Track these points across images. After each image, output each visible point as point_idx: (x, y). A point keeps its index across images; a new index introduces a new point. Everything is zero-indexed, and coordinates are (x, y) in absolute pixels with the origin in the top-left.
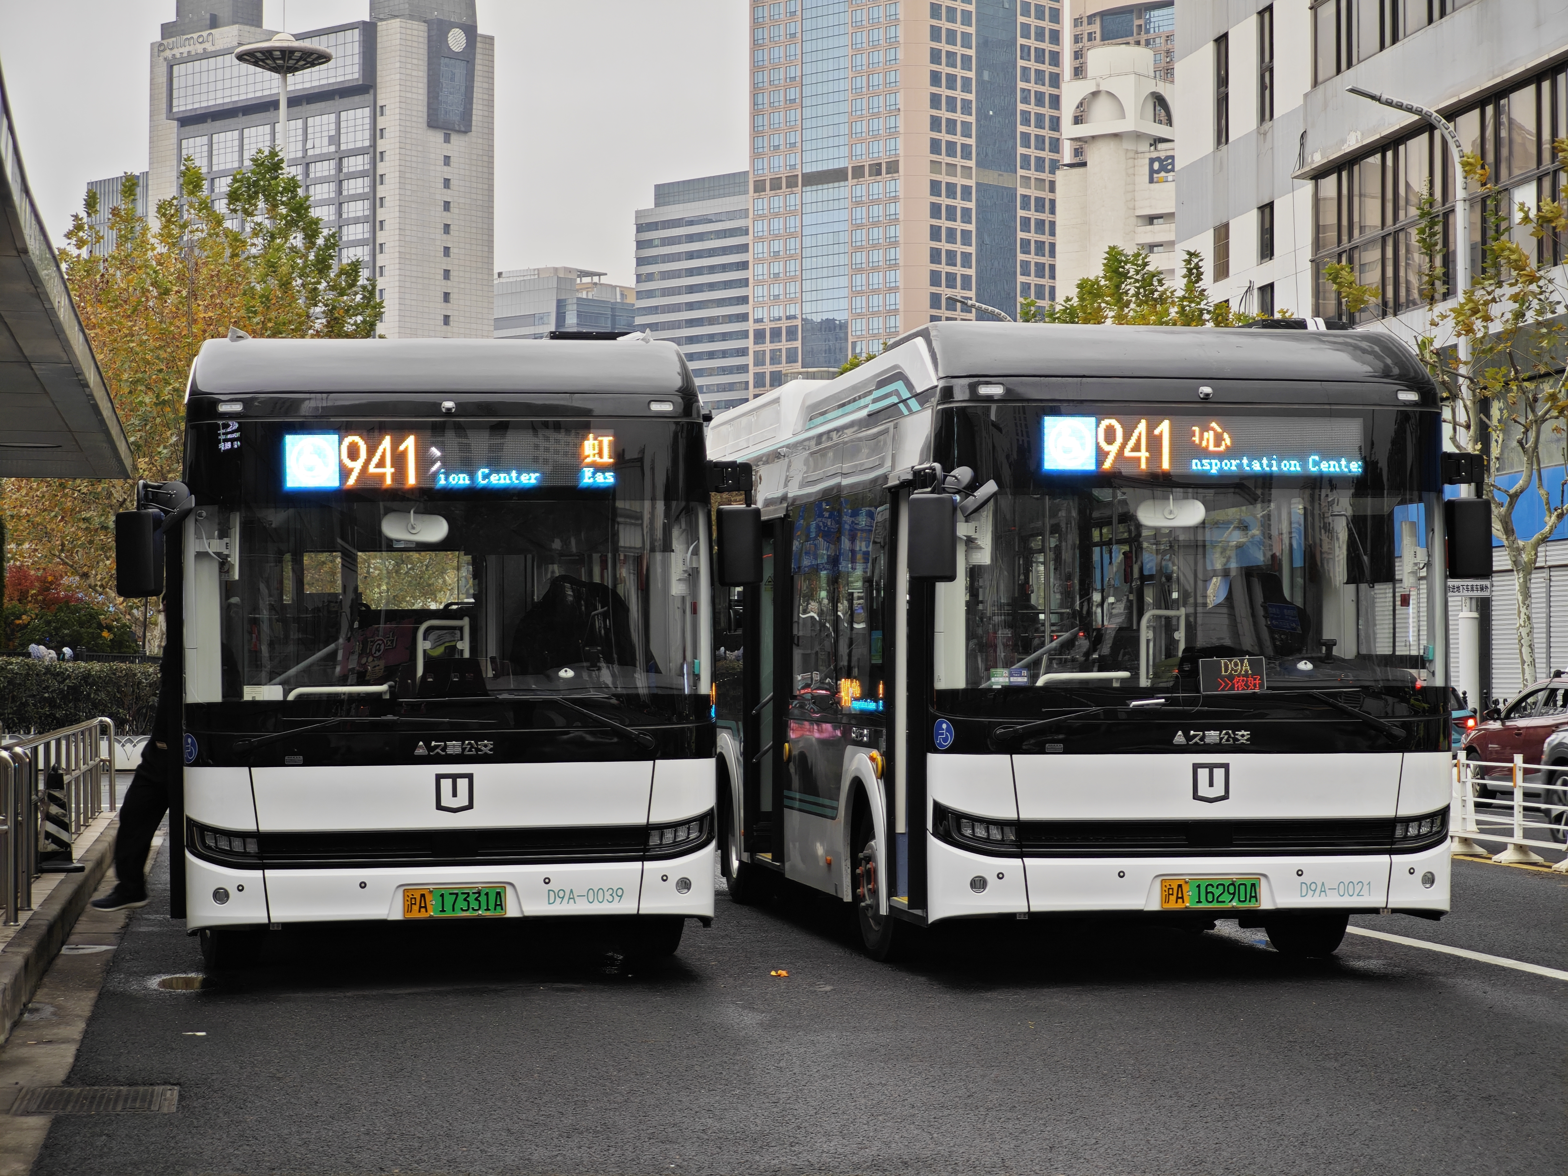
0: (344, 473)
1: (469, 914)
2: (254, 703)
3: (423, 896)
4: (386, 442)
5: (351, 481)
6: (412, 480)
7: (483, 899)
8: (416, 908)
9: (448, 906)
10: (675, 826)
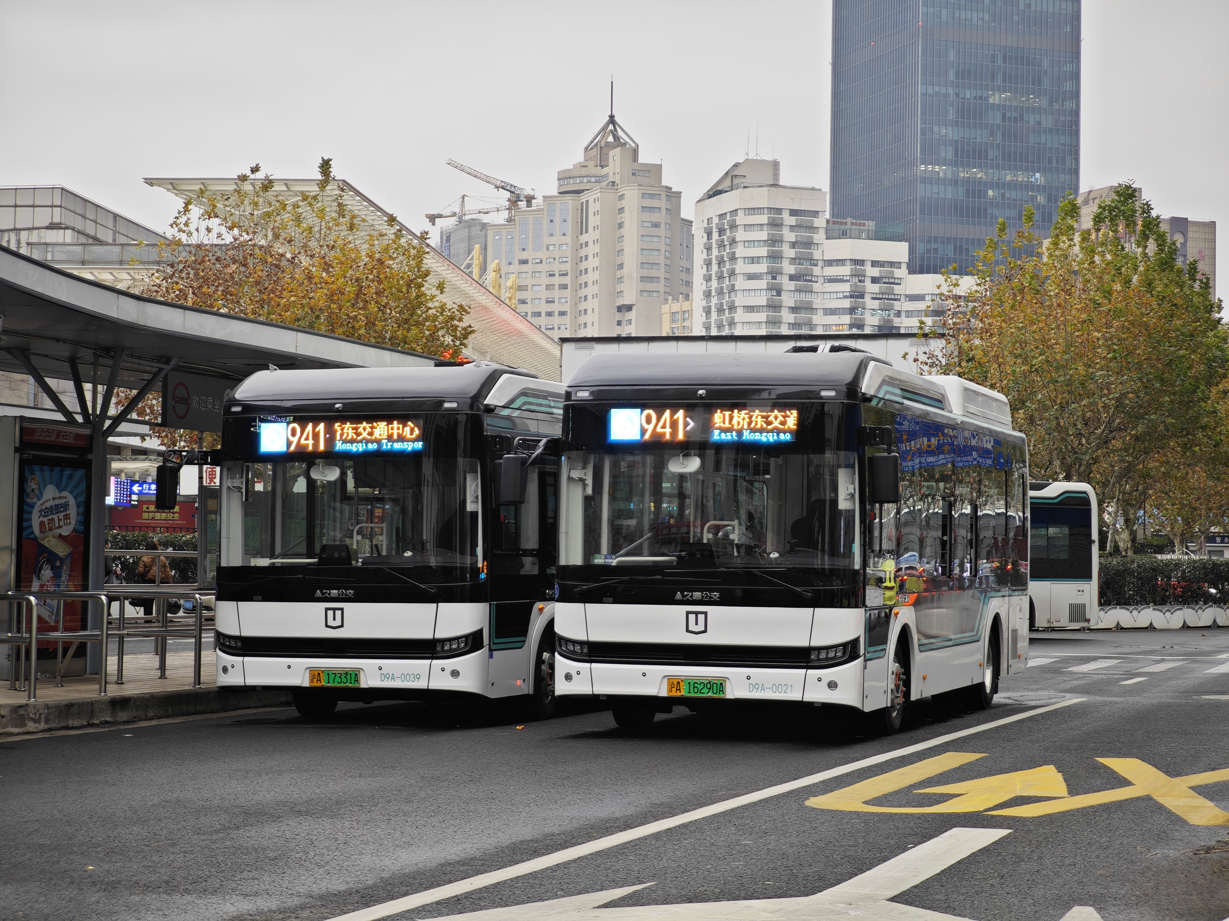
0: (289, 443)
1: (342, 685)
2: (256, 568)
3: (319, 674)
4: (310, 426)
5: (292, 448)
6: (322, 447)
7: (349, 677)
8: (315, 680)
9: (331, 681)
10: (450, 640)
